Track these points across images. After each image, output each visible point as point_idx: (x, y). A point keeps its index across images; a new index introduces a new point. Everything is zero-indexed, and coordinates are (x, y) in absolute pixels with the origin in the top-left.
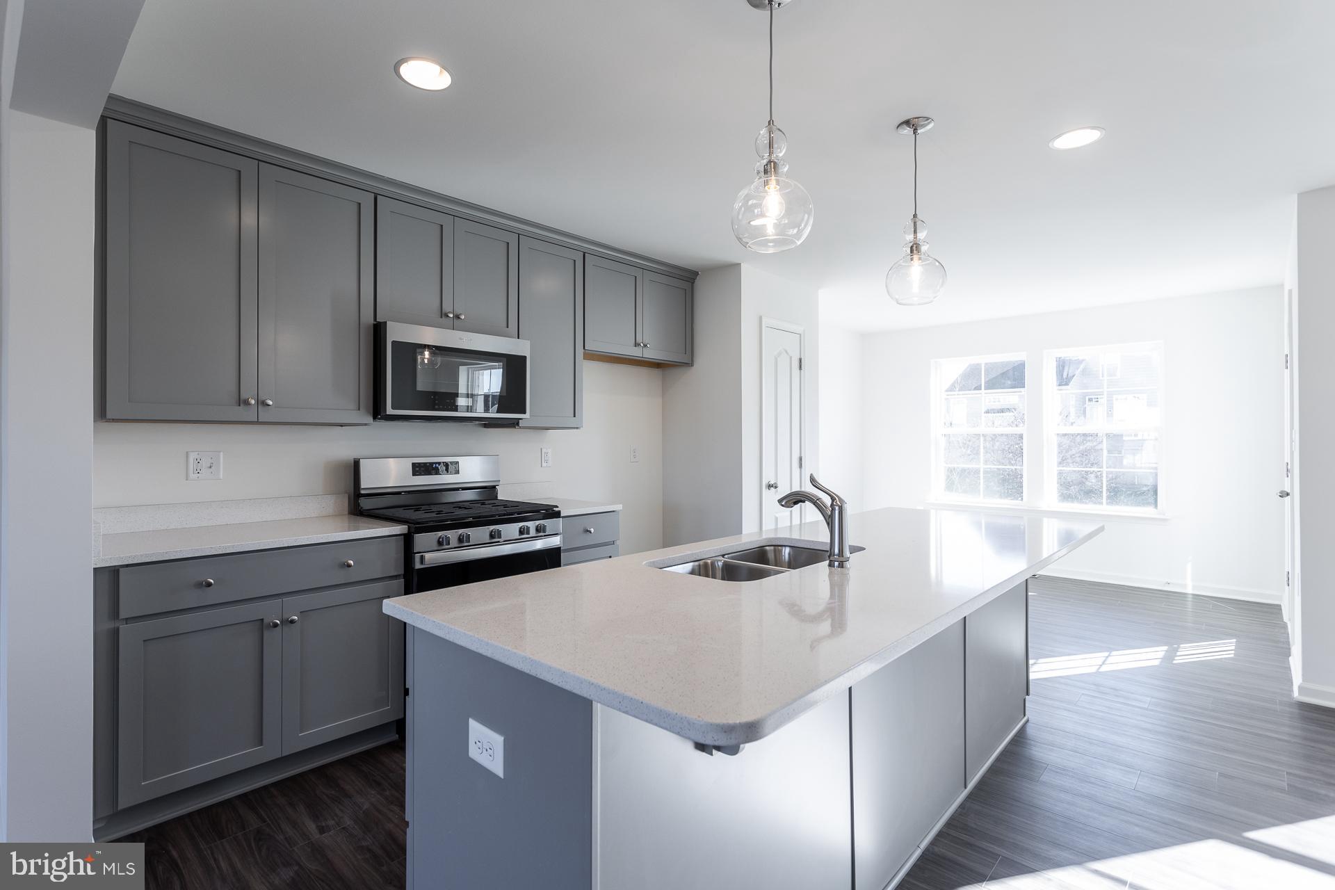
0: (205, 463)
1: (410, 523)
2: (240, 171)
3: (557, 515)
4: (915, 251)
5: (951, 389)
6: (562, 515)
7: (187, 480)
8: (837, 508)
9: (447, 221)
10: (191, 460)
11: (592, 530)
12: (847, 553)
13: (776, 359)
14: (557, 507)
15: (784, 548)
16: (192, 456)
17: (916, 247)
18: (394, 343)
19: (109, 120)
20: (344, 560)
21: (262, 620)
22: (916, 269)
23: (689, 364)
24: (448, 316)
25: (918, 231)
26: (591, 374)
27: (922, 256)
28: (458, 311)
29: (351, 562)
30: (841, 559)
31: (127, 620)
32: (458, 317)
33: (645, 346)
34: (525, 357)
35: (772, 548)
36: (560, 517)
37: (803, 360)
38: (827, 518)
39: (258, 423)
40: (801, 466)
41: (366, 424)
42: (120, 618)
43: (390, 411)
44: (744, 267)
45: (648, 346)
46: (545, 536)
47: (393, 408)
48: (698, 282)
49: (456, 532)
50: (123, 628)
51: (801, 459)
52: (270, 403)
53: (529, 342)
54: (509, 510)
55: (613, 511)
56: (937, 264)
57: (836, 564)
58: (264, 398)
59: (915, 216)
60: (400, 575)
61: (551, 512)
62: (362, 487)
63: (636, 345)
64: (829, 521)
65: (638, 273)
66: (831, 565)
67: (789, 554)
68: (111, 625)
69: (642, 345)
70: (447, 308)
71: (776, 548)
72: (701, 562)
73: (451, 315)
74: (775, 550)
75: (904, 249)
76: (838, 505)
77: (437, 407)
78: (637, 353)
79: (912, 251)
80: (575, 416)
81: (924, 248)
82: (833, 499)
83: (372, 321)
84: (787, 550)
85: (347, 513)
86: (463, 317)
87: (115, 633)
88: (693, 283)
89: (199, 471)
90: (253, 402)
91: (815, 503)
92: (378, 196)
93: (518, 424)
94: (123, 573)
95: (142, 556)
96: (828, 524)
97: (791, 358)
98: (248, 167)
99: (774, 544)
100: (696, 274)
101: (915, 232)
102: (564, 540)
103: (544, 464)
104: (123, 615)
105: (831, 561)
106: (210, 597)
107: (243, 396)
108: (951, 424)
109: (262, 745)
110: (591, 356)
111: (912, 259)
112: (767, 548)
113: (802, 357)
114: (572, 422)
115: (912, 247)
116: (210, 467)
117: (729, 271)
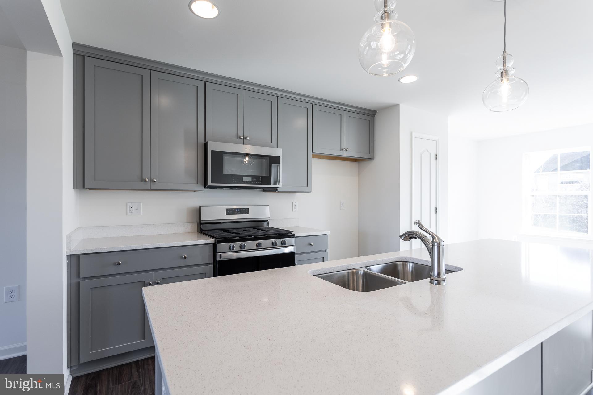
0: (134, 208)
1: (216, 238)
2: (142, 75)
3: (293, 236)
4: (504, 75)
5: (538, 171)
6: (295, 236)
7: (127, 215)
8: (436, 244)
9: (240, 92)
10: (128, 207)
11: (313, 244)
12: (443, 275)
13: (421, 155)
14: (293, 232)
15: (409, 263)
16: (129, 205)
17: (505, 72)
18: (212, 151)
19: (85, 57)
20: (183, 255)
21: (145, 281)
22: (505, 86)
23: (372, 159)
24: (241, 138)
25: (506, 62)
26: (317, 166)
27: (510, 77)
28: (246, 136)
29: (186, 256)
30: (439, 279)
31: (85, 279)
32: (246, 138)
33: (346, 150)
34: (279, 157)
35: (401, 263)
36: (294, 237)
37: (438, 156)
38: (429, 250)
39: (150, 190)
40: (436, 212)
41: (201, 191)
42: (81, 277)
43: (210, 184)
44: (401, 106)
45: (348, 150)
46: (286, 246)
47: (211, 182)
48: (377, 116)
49: (238, 243)
50: (82, 282)
51: (436, 209)
52: (156, 181)
53: (281, 149)
54: (269, 233)
55: (325, 235)
56: (522, 81)
57: (435, 282)
58: (153, 179)
59: (504, 52)
60: (211, 263)
61: (290, 234)
62: (202, 220)
63: (341, 149)
64: (431, 253)
65: (342, 113)
66: (432, 282)
67: (412, 267)
68: (77, 280)
69: (344, 149)
70: (240, 134)
71: (404, 263)
72: (350, 271)
73: (242, 138)
74: (403, 264)
75: (496, 75)
76: (436, 242)
77: (233, 182)
78: (342, 154)
79: (502, 75)
80: (307, 186)
81: (511, 72)
82: (433, 238)
83: (203, 142)
84: (411, 264)
85: (197, 231)
86: (248, 138)
87: (78, 284)
88: (374, 117)
89: (132, 211)
90: (148, 180)
91: (422, 240)
92: (207, 82)
93: (277, 190)
94: (82, 258)
95: (89, 250)
96: (430, 253)
97: (430, 154)
98: (146, 73)
99: (403, 260)
100: (375, 112)
101: (505, 62)
102: (296, 249)
103: (294, 210)
104: (81, 276)
105: (431, 279)
106: (121, 270)
107: (144, 177)
108: (537, 190)
109: (144, 339)
110: (317, 156)
111: (502, 80)
112: (398, 263)
113: (437, 153)
114: (306, 189)
115: (502, 73)
116: (137, 210)
117: (393, 108)
